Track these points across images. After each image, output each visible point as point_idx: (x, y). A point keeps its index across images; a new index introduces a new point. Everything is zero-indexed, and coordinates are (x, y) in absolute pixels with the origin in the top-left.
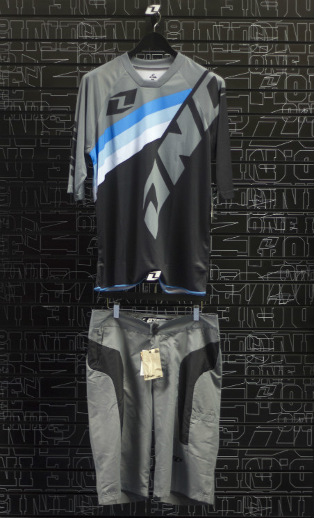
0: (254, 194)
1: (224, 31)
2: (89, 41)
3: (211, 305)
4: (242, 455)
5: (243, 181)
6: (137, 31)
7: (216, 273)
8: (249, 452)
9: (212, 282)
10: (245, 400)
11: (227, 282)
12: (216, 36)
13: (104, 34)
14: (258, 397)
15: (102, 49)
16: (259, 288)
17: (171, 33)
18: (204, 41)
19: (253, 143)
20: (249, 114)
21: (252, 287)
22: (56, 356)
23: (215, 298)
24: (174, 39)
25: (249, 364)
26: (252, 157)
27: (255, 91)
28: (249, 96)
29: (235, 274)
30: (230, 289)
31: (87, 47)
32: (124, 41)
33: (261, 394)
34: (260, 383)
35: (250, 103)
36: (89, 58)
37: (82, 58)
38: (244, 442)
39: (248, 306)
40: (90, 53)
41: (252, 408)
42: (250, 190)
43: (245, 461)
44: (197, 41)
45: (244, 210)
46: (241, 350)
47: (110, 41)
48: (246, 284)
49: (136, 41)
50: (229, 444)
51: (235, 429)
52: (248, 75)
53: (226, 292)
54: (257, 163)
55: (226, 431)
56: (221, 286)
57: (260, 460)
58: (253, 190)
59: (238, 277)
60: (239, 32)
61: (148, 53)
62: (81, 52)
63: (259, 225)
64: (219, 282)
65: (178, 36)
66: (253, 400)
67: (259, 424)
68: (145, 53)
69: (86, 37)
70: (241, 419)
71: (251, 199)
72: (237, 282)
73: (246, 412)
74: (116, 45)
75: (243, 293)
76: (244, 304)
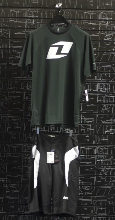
0: (100, 86)
1: (89, 15)
2: (31, 18)
3: (81, 134)
4: (93, 199)
5: (96, 80)
6: (51, 14)
7: (83, 120)
8: (96, 198)
9: (82, 124)
10: (95, 175)
11: (88, 124)
12: (86, 17)
13: (37, 16)
14: (101, 174)
15: (36, 22)
16: (102, 127)
17: (66, 15)
18: (80, 19)
19: (100, 64)
20: (99, 51)
21: (99, 126)
22: (14, 154)
23: (83, 131)
24: (67, 18)
25: (97, 160)
26: (100, 70)
27: (102, 41)
28: (99, 43)
29: (92, 121)
30: (89, 127)
31: (30, 21)
32: (46, 18)
33: (102, 173)
34: (101, 168)
35: (99, 46)
36: (30, 25)
37: (27, 25)
38: (94, 193)
39: (97, 134)
40: (31, 23)
41: (98, 179)
42: (99, 84)
43: (94, 202)
44: (77, 19)
45: (96, 93)
46: (94, 153)
47: (39, 18)
48: (96, 125)
49: (51, 19)
50: (88, 194)
51: (90, 188)
52: (99, 34)
53: (88, 128)
54: (102, 72)
55: (86, 188)
56: (85, 126)
57: (101, 201)
58: (100, 84)
59: (93, 122)
60: (95, 16)
61: (56, 24)
62: (27, 23)
63: (102, 99)
64: (85, 124)
65: (69, 17)
66: (99, 175)
67: (101, 186)
68: (55, 24)
69: (29, 16)
70: (93, 183)
71: (99, 88)
72: (92, 124)
73: (95, 181)
74: (42, 20)
75: (95, 129)
76: (95, 133)
